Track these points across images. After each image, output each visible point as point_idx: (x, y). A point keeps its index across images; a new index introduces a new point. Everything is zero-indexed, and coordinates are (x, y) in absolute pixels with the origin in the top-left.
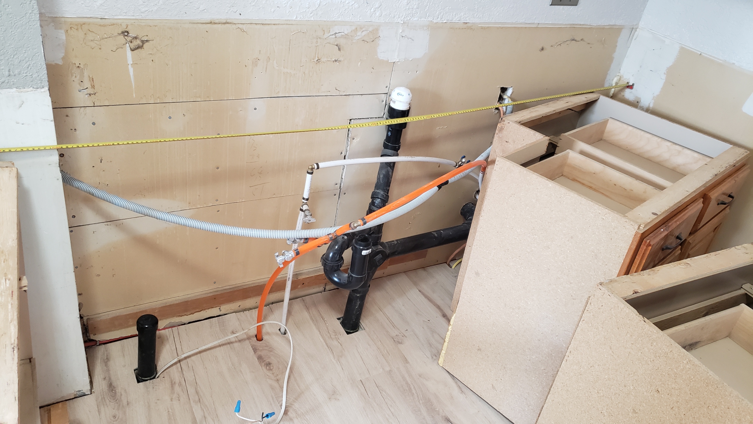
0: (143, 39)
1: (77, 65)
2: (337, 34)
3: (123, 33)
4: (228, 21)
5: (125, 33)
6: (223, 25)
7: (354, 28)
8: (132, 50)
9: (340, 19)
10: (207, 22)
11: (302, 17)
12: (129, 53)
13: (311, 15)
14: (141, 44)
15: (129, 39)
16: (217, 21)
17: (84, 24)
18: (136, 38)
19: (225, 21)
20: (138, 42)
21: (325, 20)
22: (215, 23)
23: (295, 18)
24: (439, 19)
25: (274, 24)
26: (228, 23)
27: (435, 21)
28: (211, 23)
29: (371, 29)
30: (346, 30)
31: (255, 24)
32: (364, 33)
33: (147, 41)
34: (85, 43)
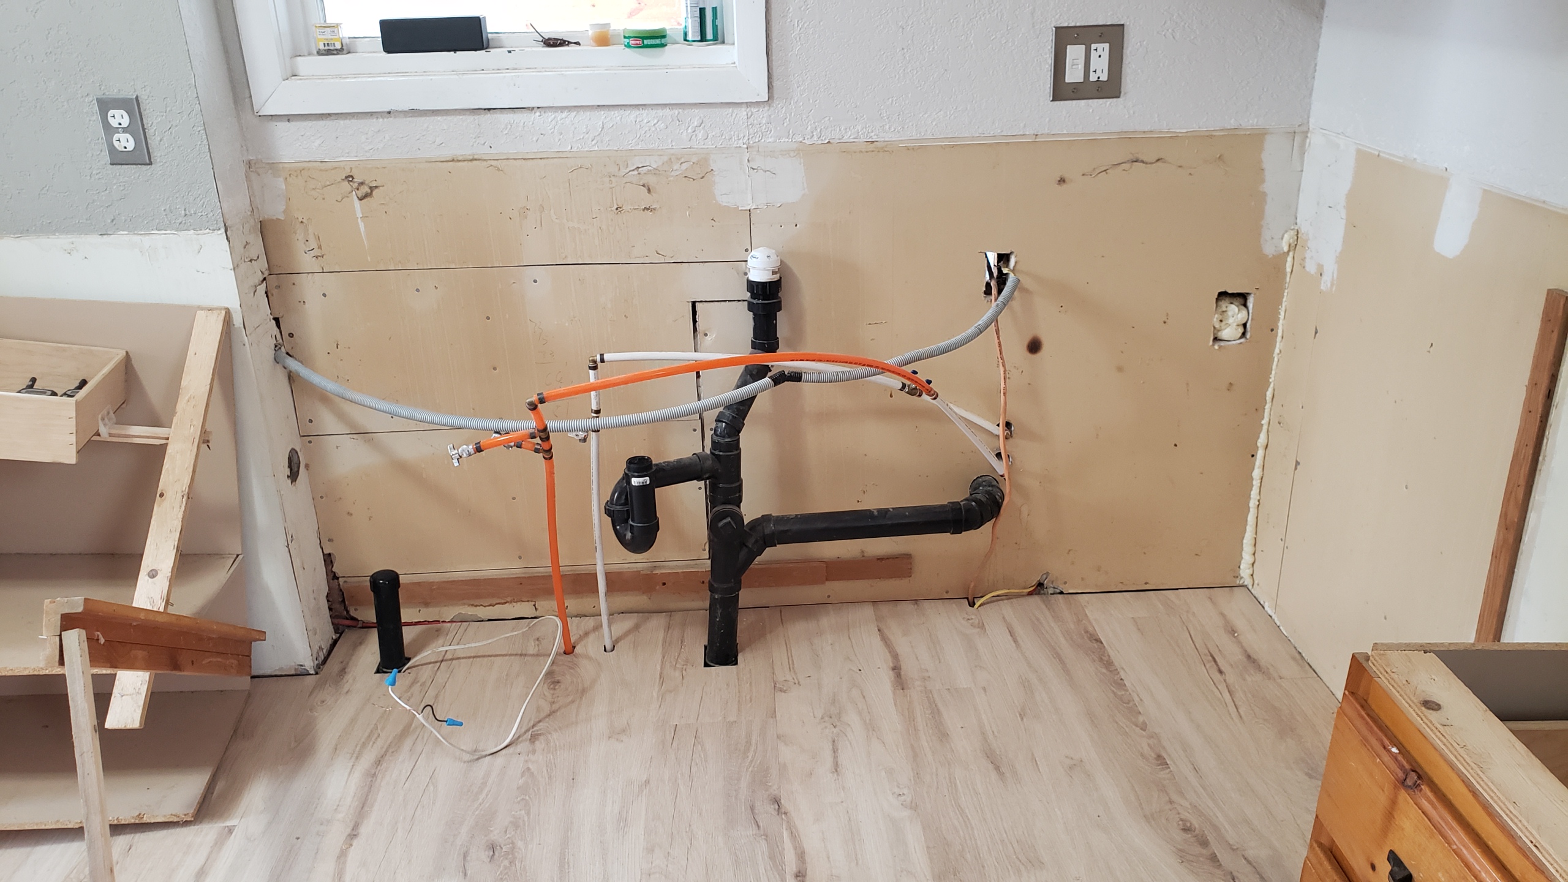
0: (371, 185)
1: (301, 220)
2: (640, 169)
3: (346, 177)
4: (476, 157)
5: (349, 178)
6: (470, 163)
7: (665, 158)
8: (361, 199)
9: (639, 147)
10: (448, 159)
11: (580, 147)
12: (357, 202)
13: (593, 143)
14: (369, 191)
15: (355, 185)
16: (460, 158)
17: (303, 169)
18: (362, 183)
19: (471, 157)
20: (365, 189)
21: (616, 148)
22: (459, 161)
23: (569, 148)
24: (815, 138)
25: (541, 159)
26: (476, 160)
27: (807, 142)
28: (453, 160)
29: (694, 159)
30: (654, 162)
31: (514, 159)
32: (685, 166)
33: (376, 187)
34: (306, 192)
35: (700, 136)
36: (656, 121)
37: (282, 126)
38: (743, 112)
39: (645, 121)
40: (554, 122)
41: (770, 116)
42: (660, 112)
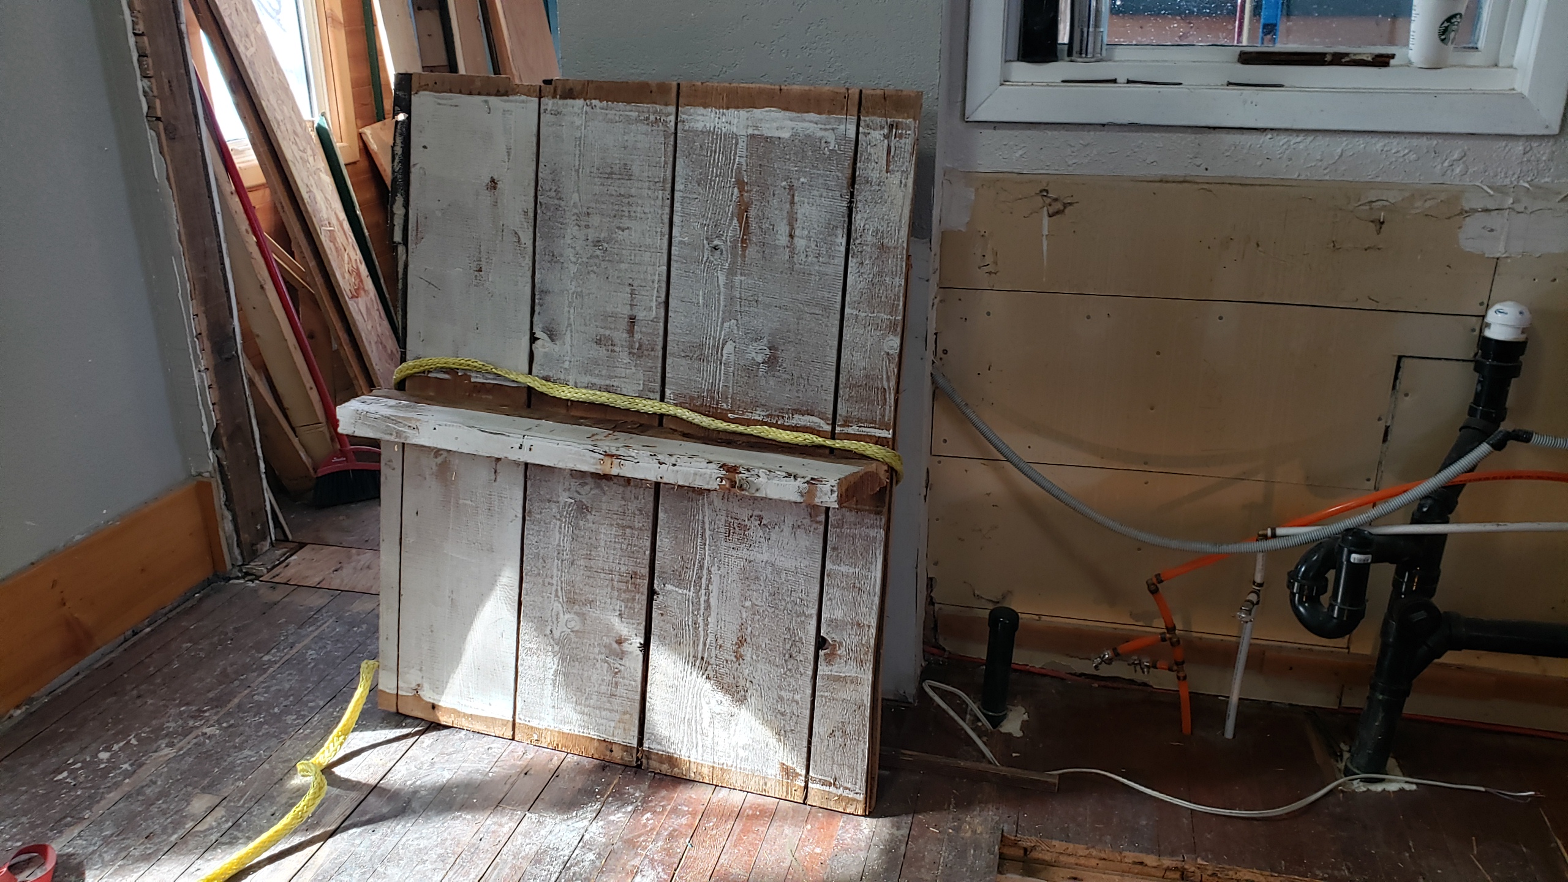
0: (1065, 201)
1: (983, 233)
2: (1374, 204)
3: (1041, 191)
4: (1188, 179)
5: (1044, 192)
6: (1179, 185)
7: (1407, 194)
8: (1050, 216)
9: (1379, 179)
10: (1156, 180)
11: (1309, 175)
12: (1046, 220)
13: (1325, 172)
14: (1062, 208)
15: (1048, 201)
16: (1170, 179)
17: (998, 180)
18: (1056, 200)
19: (1181, 179)
20: (1058, 206)
21: (1351, 179)
22: (1167, 182)
23: (1296, 176)
25: (1260, 185)
26: (1187, 182)
28: (1161, 181)
29: (1443, 197)
30: (1393, 197)
31: (1231, 184)
32: (1428, 204)
33: (1070, 204)
34: (995, 205)
35: (1458, 170)
36: (1406, 151)
37: (988, 133)
38: (1519, 147)
39: (1393, 151)
40: (1285, 147)
41: (1554, 152)
42: (1415, 142)
